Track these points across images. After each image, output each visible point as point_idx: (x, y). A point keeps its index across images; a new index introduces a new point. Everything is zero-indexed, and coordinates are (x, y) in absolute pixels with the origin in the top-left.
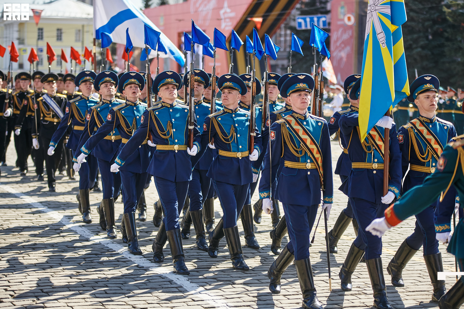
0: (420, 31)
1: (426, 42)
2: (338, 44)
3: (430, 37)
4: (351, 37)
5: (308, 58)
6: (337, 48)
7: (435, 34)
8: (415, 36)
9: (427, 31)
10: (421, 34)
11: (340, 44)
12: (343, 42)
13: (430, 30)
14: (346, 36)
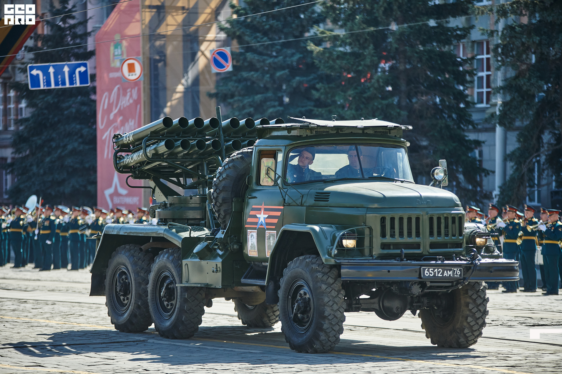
0: (266, 89)
1: (281, 108)
2: (112, 116)
3: (287, 100)
4: (137, 102)
5: (54, 144)
6: (110, 123)
7: (294, 94)
8: (258, 97)
9: (280, 88)
10: (270, 94)
11: (115, 115)
12: (121, 113)
13: (284, 87)
14: (126, 101)
